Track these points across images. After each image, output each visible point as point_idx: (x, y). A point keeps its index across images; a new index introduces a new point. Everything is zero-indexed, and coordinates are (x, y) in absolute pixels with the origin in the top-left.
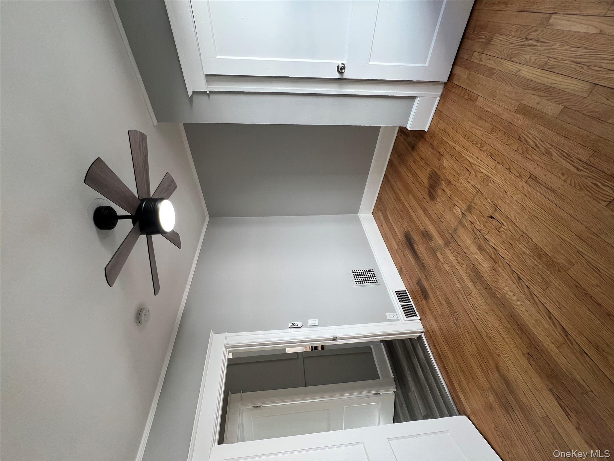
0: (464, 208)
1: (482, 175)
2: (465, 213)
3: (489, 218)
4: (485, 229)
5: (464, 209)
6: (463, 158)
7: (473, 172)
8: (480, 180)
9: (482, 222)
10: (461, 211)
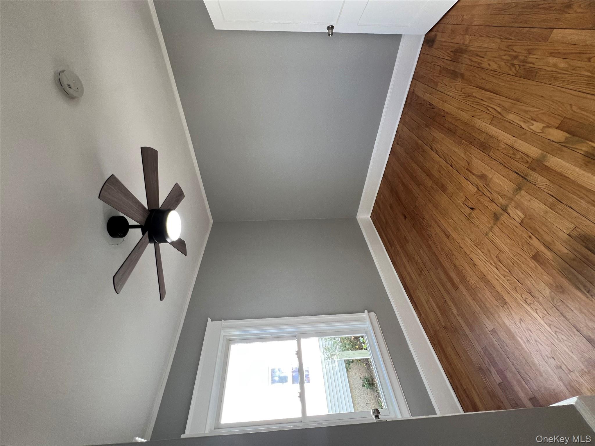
0: (504, 218)
1: (483, 251)
2: (503, 212)
3: (474, 208)
4: (477, 197)
5: (504, 216)
6: (509, 279)
7: (494, 257)
8: (484, 245)
9: (481, 203)
10: (509, 214)
